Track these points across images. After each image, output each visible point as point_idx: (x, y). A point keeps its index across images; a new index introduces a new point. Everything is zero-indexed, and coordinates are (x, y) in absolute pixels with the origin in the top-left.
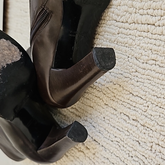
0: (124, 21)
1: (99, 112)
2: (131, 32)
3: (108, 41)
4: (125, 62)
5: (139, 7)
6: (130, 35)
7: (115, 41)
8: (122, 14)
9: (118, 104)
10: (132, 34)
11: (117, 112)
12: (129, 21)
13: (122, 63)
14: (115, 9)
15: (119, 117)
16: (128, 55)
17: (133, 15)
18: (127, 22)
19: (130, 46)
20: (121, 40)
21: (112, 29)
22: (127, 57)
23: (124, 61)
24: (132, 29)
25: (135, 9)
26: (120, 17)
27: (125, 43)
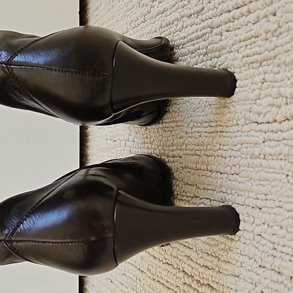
0: (271, 120)
1: (252, 283)
2: (285, 135)
3: (249, 156)
4: (284, 184)
5: (291, 95)
6: (284, 139)
7: (260, 155)
8: (264, 111)
9: (283, 262)
10: (286, 137)
11: (284, 277)
12: (278, 119)
13: (278, 188)
14: (252, 106)
15: (288, 286)
16: (286, 173)
17: (283, 107)
18: (275, 121)
19: (287, 158)
20: (269, 150)
21: (253, 136)
22: (285, 176)
23: (281, 184)
24: (286, 130)
25: (284, 99)
26: (262, 116)
27: (277, 154)
